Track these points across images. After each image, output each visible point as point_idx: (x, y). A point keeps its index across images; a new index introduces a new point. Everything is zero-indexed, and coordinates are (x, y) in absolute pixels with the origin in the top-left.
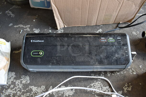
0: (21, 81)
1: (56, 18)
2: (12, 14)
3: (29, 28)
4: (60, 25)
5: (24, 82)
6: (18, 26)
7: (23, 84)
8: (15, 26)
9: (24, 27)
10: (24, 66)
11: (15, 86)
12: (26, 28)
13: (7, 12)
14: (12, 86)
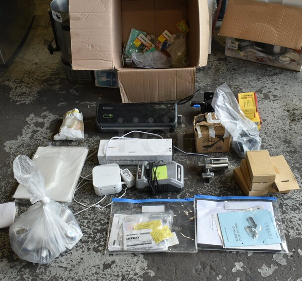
0: (93, 139)
1: (121, 94)
2: (76, 93)
3: (96, 104)
4: (125, 100)
5: (96, 139)
6: (84, 103)
7: (95, 140)
8: (82, 103)
9: (91, 103)
10: (98, 124)
11: (89, 141)
12: (93, 104)
13: (70, 91)
14: (87, 141)
